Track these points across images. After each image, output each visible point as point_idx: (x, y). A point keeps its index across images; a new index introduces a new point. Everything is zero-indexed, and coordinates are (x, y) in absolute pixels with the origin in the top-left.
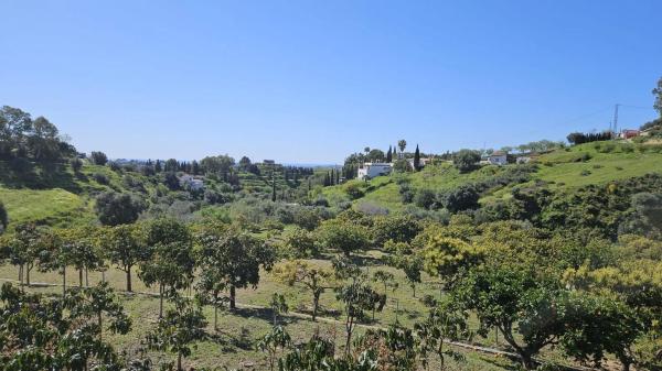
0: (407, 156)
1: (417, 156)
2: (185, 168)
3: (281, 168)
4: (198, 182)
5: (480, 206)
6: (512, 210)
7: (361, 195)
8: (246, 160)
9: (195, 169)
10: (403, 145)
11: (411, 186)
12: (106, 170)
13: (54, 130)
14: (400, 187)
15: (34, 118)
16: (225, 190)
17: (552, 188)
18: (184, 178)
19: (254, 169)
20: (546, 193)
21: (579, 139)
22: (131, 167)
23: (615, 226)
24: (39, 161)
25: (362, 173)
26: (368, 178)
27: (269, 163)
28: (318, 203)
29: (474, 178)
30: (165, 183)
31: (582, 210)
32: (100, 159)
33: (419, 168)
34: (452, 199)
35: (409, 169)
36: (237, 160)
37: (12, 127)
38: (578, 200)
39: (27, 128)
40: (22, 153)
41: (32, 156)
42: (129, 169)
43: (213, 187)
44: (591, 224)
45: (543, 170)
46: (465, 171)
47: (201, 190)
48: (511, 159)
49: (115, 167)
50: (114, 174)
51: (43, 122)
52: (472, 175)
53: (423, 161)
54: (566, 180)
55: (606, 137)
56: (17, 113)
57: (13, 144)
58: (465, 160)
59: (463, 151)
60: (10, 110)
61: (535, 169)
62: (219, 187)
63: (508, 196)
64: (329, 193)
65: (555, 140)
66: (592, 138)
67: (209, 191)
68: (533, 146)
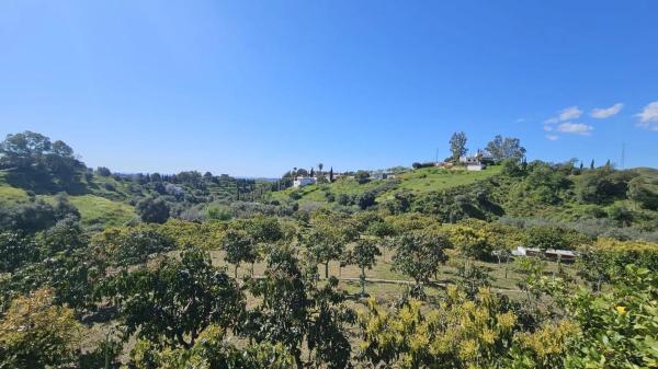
0: (325, 173)
1: (331, 174)
2: (167, 179)
3: (233, 180)
4: (178, 189)
5: (377, 203)
6: (396, 205)
7: (300, 197)
8: (209, 174)
9: (175, 180)
10: (321, 167)
11: (331, 191)
12: (112, 181)
13: (69, 150)
14: (324, 193)
15: (53, 141)
16: (199, 194)
17: (414, 193)
18: (169, 186)
19: (215, 180)
20: (412, 196)
21: (418, 166)
22: (128, 179)
23: (448, 213)
24: (57, 173)
25: (296, 184)
26: (301, 187)
27: (225, 177)
28: (272, 203)
29: (368, 187)
30: (155, 190)
31: (431, 204)
32: (105, 172)
33: (333, 181)
34: (362, 199)
35: (326, 181)
36: (203, 174)
37: (33, 148)
38: (428, 200)
39: (47, 148)
40: (41, 167)
41: (50, 170)
42: (127, 180)
43: (190, 192)
44: (436, 212)
45: (404, 183)
46: (361, 183)
47: (182, 194)
48: (385, 176)
49: (118, 178)
50: (118, 183)
51: (61, 144)
52: (366, 185)
53: (335, 177)
54: (419, 188)
55: (432, 165)
56: (38, 137)
57: (33, 160)
58: (362, 177)
59: (360, 171)
60: (31, 135)
61: (400, 182)
62: (194, 192)
63: (391, 198)
64: (276, 196)
65: (405, 166)
66: (425, 166)
67: (187, 195)
68: (394, 169)
